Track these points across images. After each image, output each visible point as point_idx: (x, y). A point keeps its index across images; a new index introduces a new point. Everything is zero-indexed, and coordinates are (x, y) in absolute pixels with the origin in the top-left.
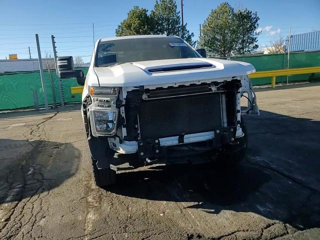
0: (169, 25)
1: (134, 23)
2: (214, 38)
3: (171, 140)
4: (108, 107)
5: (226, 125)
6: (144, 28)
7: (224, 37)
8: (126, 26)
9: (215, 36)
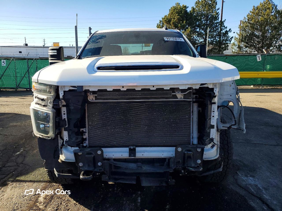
0: (207, 21)
1: (174, 19)
2: (253, 34)
3: (121, 152)
4: (44, 106)
5: (195, 141)
6: (183, 23)
7: (263, 33)
8: (165, 21)
9: (253, 33)
